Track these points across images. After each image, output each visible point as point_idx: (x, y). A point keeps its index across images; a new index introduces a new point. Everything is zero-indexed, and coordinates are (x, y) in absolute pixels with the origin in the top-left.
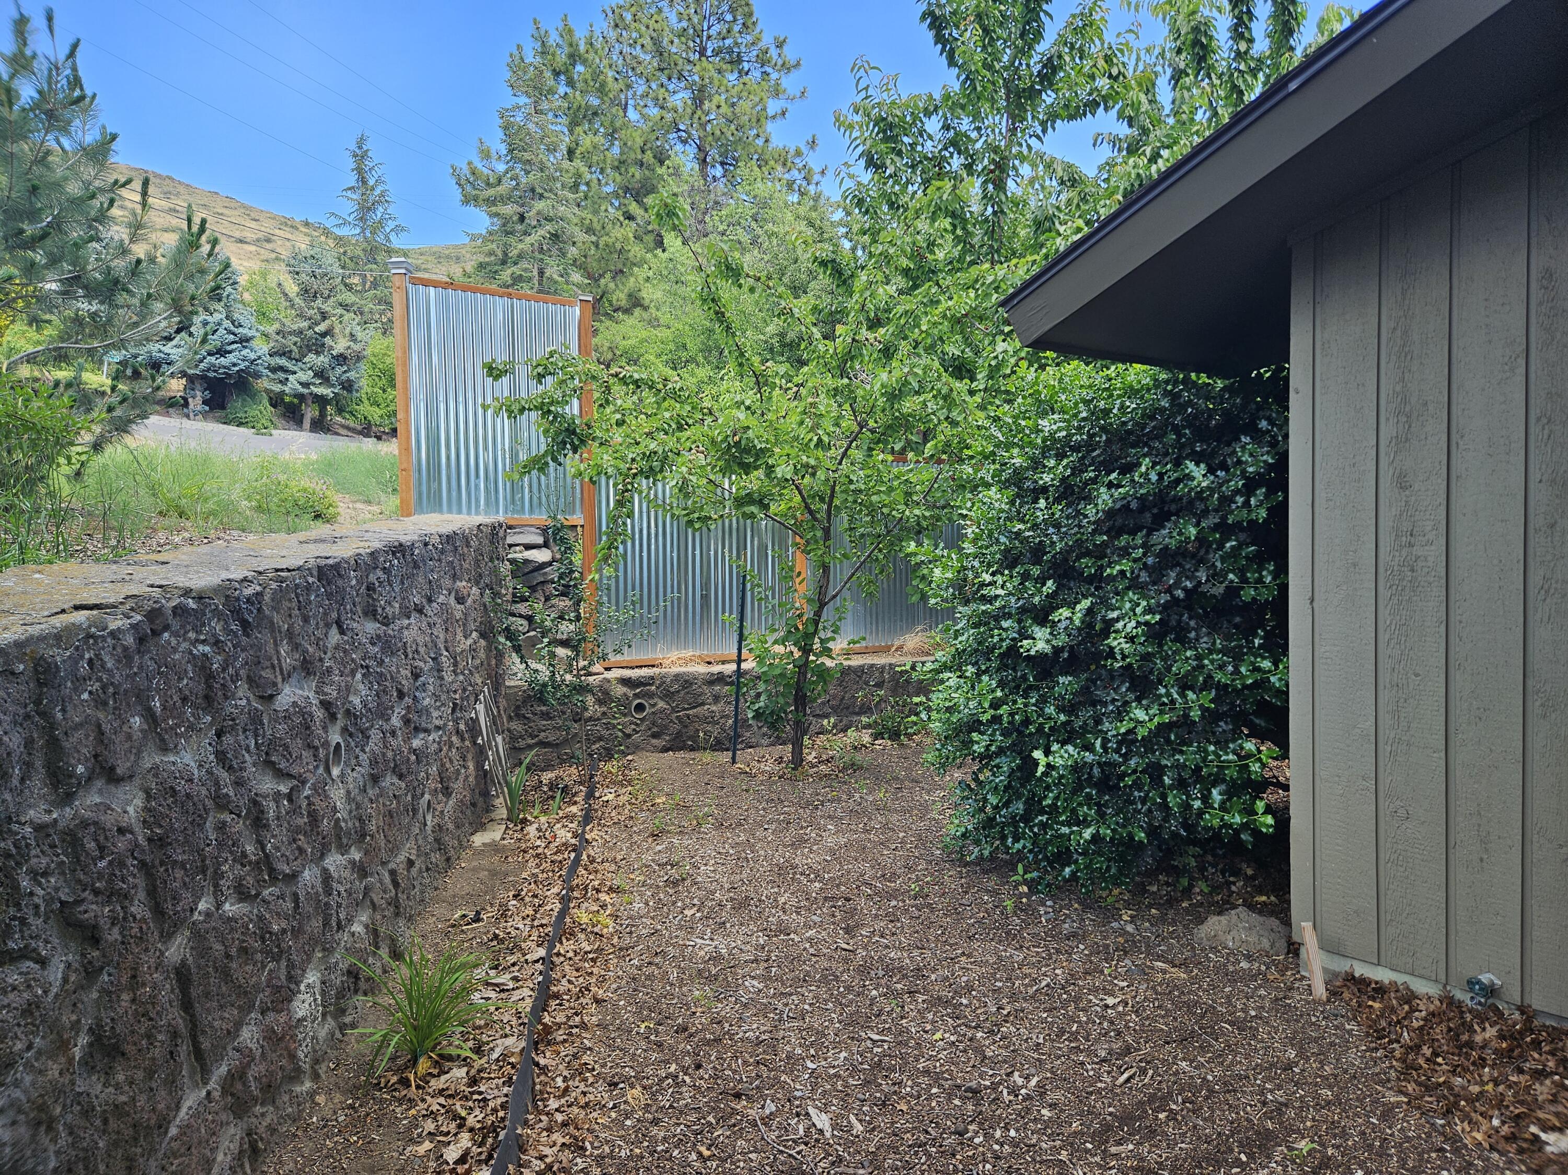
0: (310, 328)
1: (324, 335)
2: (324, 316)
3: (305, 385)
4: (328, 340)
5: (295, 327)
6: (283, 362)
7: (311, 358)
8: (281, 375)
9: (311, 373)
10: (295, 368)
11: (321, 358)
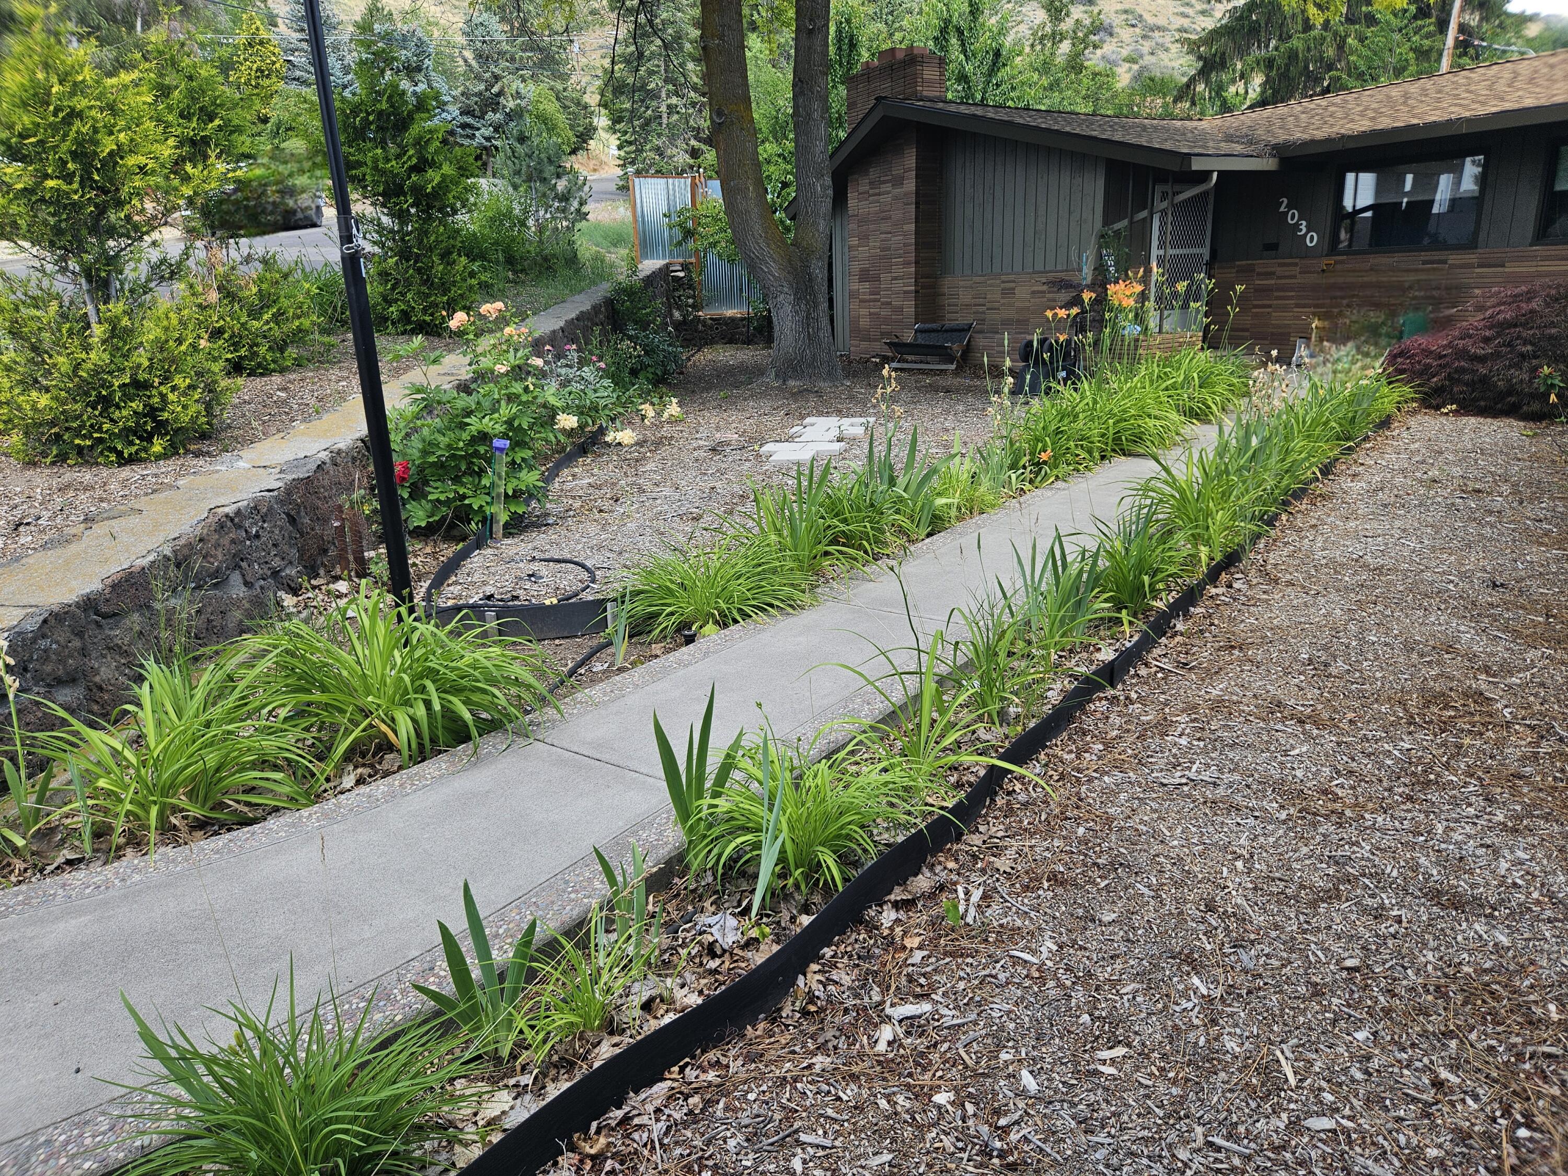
0: (486, 90)
1: (499, 94)
2: (497, 78)
3: (488, 139)
4: (502, 100)
5: (476, 90)
6: (469, 120)
7: (490, 115)
8: (470, 131)
9: (491, 129)
10: (479, 125)
11: (498, 115)
